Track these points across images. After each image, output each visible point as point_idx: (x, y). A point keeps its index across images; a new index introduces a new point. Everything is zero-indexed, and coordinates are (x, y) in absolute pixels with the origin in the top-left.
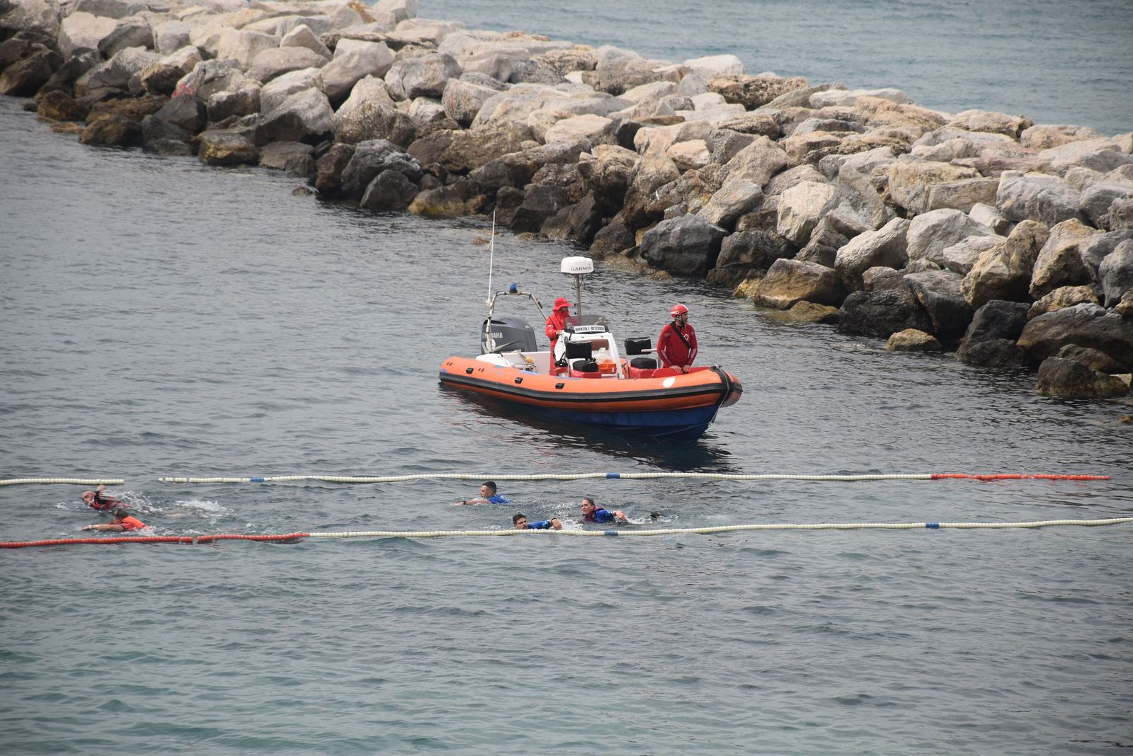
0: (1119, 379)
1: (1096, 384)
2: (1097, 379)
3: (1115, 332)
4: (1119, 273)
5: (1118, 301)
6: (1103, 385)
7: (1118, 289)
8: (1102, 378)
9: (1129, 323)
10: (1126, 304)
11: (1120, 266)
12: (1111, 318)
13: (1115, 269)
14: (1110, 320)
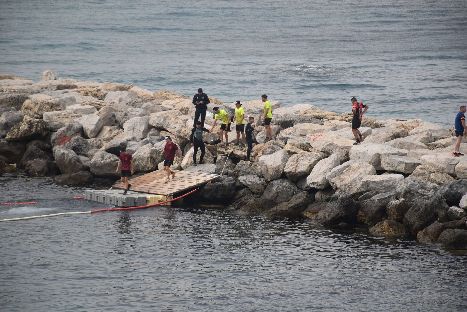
0: (13, 166)
1: (6, 168)
2: (6, 166)
3: (6, 148)
4: (5, 125)
5: (5, 136)
6: (8, 169)
7: (5, 131)
8: (8, 166)
9: (11, 144)
10: (10, 137)
11: (5, 122)
12: (4, 143)
13: (3, 123)
14: (3, 143)
